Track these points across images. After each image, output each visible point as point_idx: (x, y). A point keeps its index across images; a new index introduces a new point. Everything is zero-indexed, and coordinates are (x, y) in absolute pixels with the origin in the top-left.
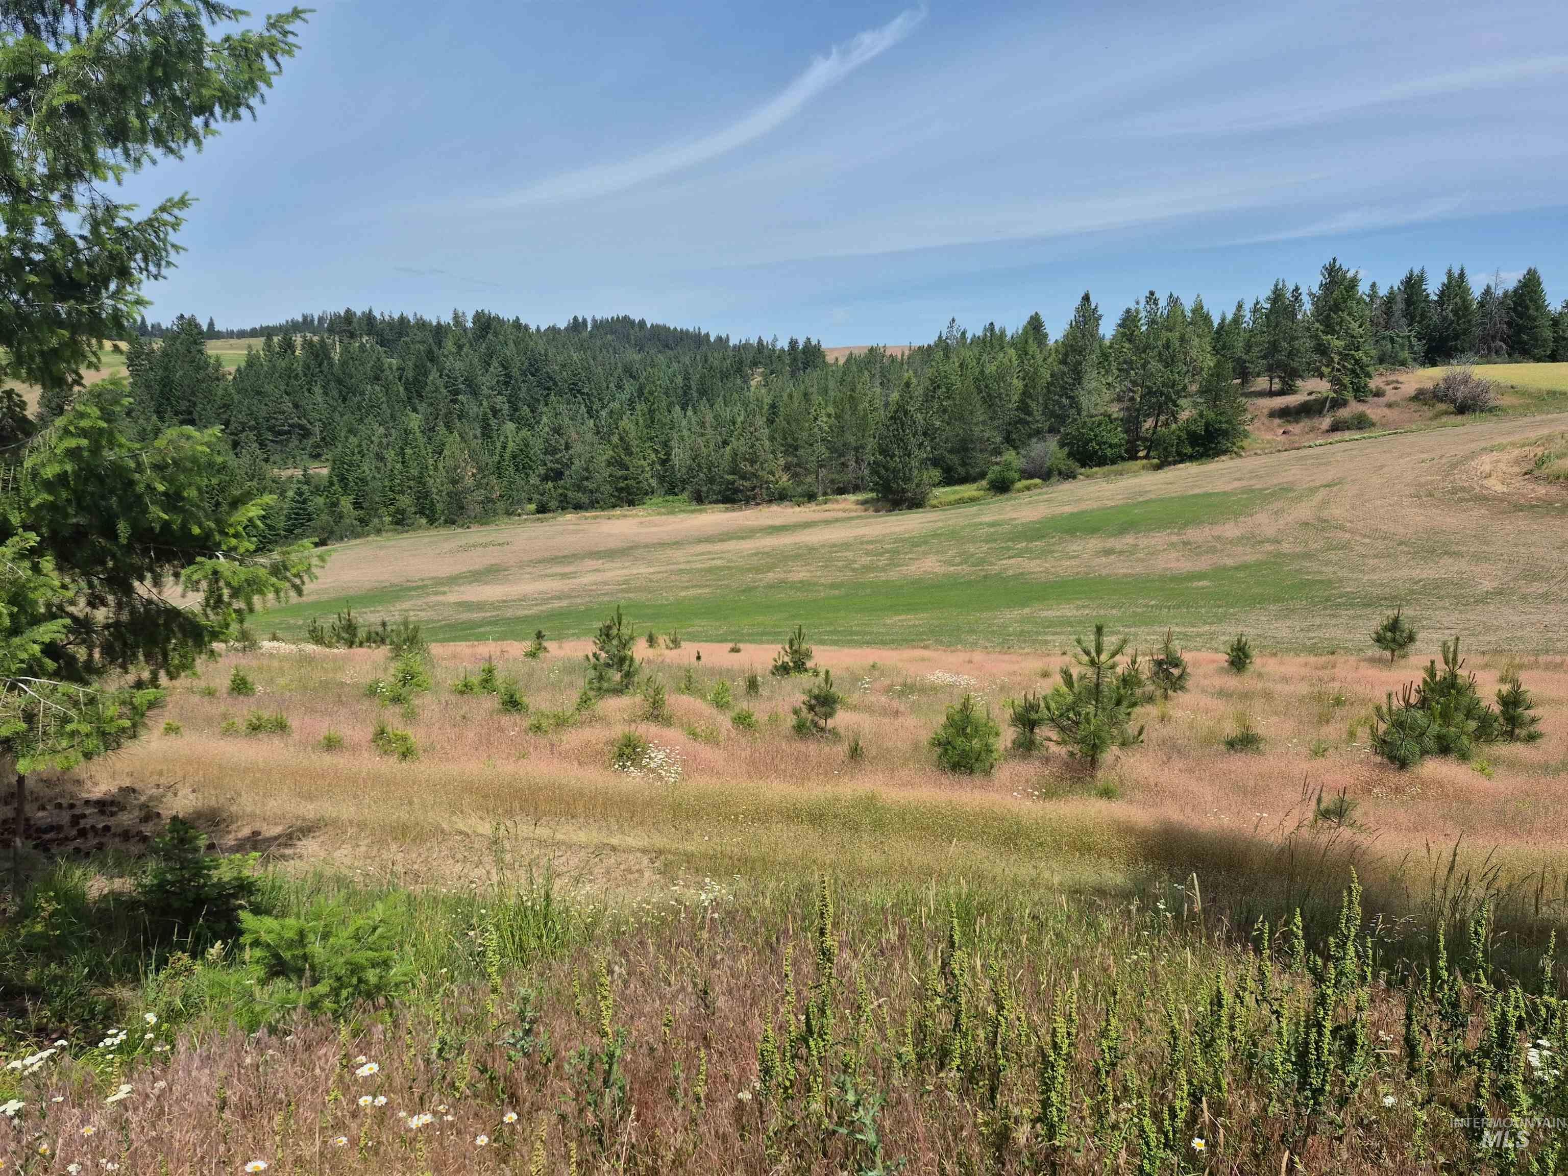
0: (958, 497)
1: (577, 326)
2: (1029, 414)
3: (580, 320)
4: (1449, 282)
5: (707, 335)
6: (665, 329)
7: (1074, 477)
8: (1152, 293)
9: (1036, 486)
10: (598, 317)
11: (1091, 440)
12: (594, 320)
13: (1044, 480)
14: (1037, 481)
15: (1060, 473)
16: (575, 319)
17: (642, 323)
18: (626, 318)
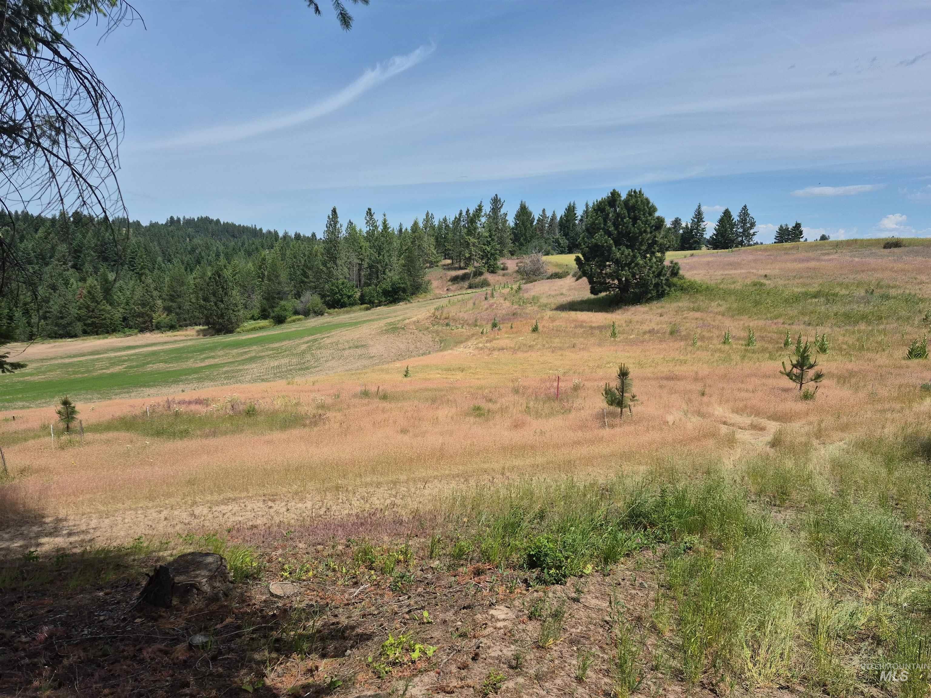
0: (253, 326)
1: (172, 221)
2: (307, 277)
3: (175, 219)
4: (587, 210)
5: (261, 230)
6: (233, 225)
7: (322, 315)
8: (370, 209)
9: (299, 320)
10: (187, 217)
11: (336, 293)
12: (184, 218)
13: (305, 316)
14: (301, 316)
15: (315, 312)
16: (172, 218)
17: (218, 221)
18: (207, 219)
